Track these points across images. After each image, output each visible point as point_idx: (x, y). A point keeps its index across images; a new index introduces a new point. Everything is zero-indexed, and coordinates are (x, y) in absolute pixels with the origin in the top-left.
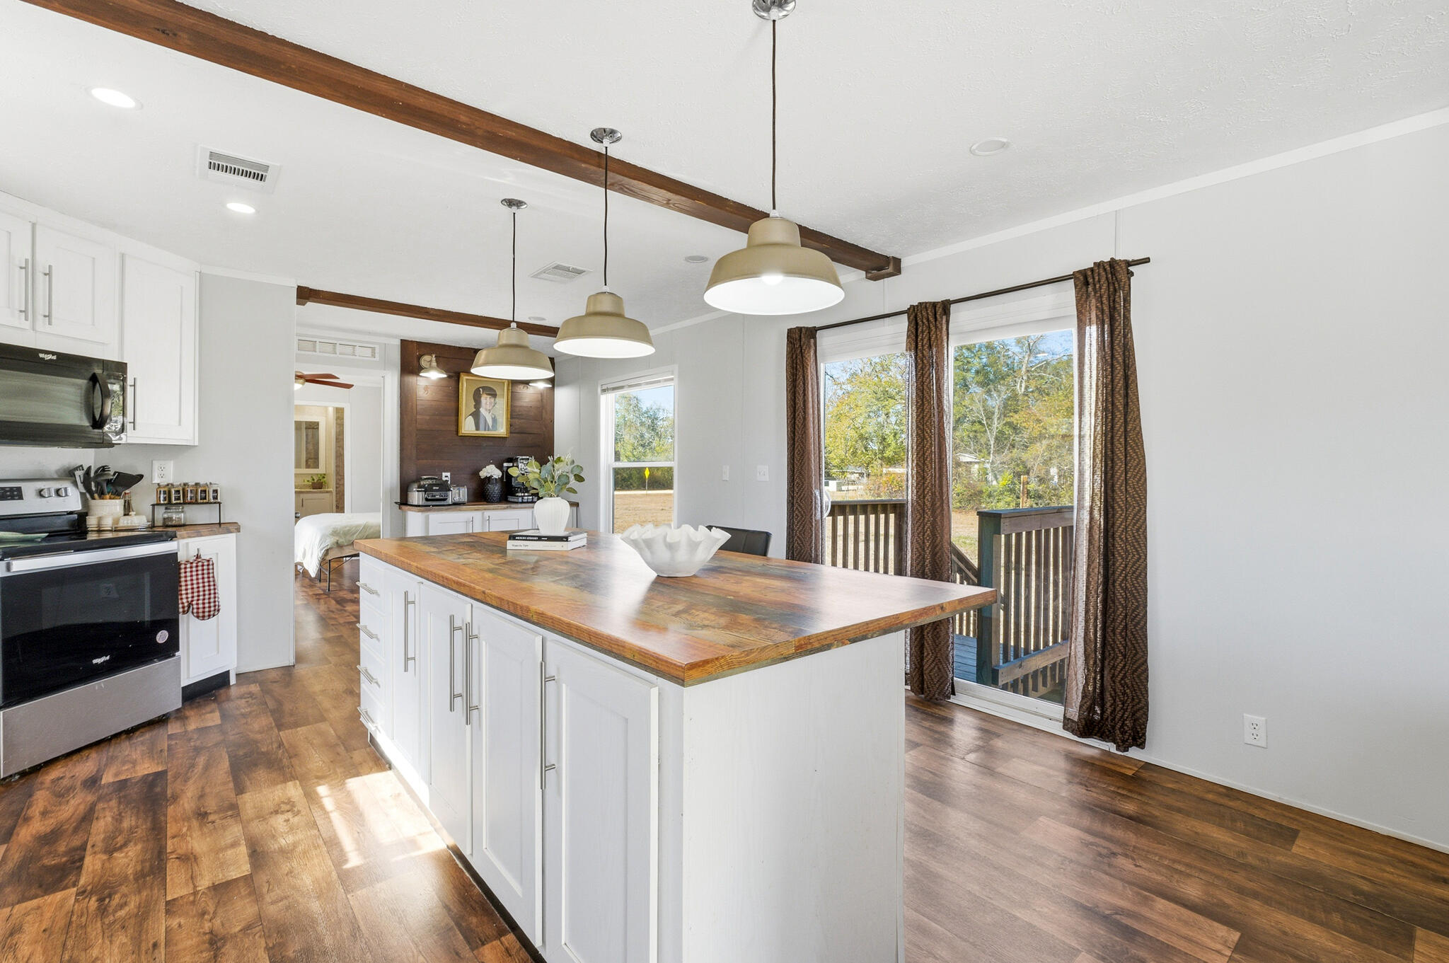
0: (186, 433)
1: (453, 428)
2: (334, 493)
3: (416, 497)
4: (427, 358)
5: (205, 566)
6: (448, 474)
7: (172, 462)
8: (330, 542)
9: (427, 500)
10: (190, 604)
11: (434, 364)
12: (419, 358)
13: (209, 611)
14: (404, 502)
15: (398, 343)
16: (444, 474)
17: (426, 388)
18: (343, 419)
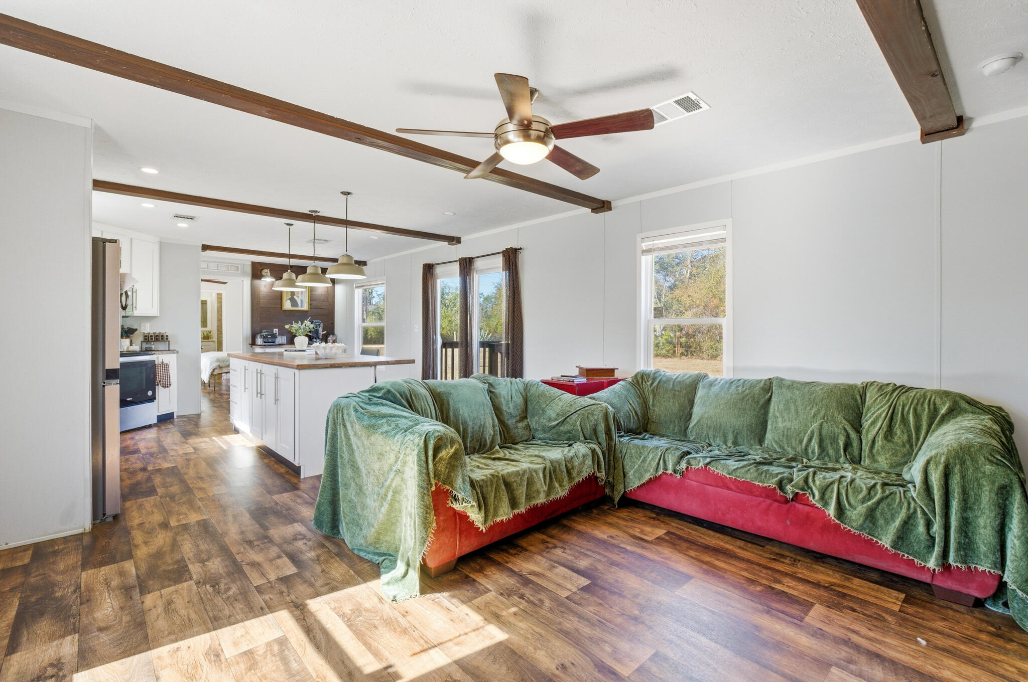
0: (154, 311)
1: (280, 306)
2: (216, 342)
3: (259, 341)
4: (265, 270)
5: (166, 366)
6: (277, 330)
7: (148, 324)
8: (215, 365)
9: (265, 342)
10: (160, 381)
11: (269, 274)
12: (261, 271)
13: (167, 385)
14: (253, 343)
15: (250, 263)
16: (275, 330)
17: (265, 286)
18: (221, 299)
